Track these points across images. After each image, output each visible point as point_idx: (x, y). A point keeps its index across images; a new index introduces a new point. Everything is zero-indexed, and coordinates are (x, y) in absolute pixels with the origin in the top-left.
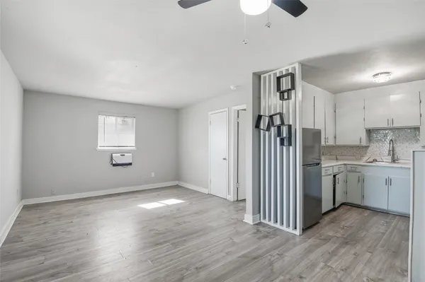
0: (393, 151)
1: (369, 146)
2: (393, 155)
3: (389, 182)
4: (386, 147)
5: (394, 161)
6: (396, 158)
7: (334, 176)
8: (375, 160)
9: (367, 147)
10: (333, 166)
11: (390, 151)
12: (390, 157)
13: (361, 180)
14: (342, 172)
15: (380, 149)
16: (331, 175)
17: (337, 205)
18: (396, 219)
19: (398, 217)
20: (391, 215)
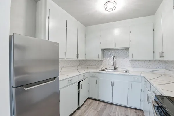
0: (115, 63)
1: (103, 60)
2: (115, 65)
3: (113, 84)
4: (112, 60)
5: (115, 69)
6: (116, 67)
7: (79, 83)
8: (106, 69)
9: (102, 60)
10: (78, 75)
11: (113, 63)
12: (114, 67)
13: (98, 82)
14: (87, 77)
15: (109, 62)
16: (76, 83)
17: (80, 105)
18: (117, 110)
19: (118, 107)
20: (114, 106)
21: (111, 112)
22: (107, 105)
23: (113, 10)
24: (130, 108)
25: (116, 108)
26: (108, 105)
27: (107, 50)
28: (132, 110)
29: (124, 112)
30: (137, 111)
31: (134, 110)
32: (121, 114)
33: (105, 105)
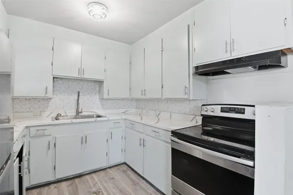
5: (78, 114)
6: (80, 111)
9: (49, 99)
18: (96, 180)
19: (93, 175)
20: (87, 177)
21: (90, 187)
22: (74, 181)
23: (102, 18)
24: (109, 168)
25: (92, 179)
26: (77, 181)
27: (61, 79)
28: (112, 169)
29: (106, 176)
30: (119, 167)
31: (115, 168)
32: (106, 181)
33: (72, 184)
